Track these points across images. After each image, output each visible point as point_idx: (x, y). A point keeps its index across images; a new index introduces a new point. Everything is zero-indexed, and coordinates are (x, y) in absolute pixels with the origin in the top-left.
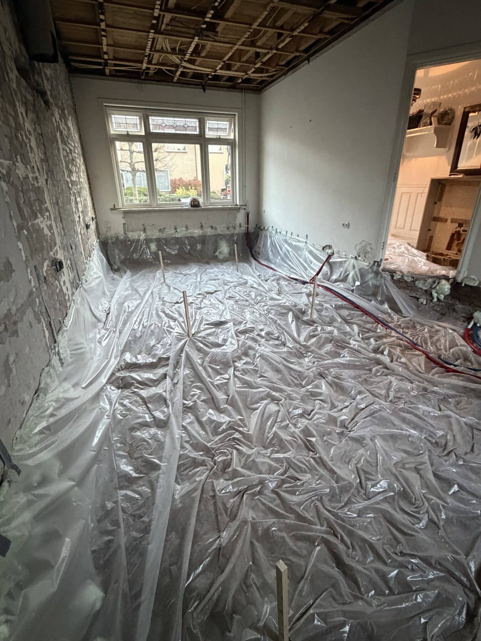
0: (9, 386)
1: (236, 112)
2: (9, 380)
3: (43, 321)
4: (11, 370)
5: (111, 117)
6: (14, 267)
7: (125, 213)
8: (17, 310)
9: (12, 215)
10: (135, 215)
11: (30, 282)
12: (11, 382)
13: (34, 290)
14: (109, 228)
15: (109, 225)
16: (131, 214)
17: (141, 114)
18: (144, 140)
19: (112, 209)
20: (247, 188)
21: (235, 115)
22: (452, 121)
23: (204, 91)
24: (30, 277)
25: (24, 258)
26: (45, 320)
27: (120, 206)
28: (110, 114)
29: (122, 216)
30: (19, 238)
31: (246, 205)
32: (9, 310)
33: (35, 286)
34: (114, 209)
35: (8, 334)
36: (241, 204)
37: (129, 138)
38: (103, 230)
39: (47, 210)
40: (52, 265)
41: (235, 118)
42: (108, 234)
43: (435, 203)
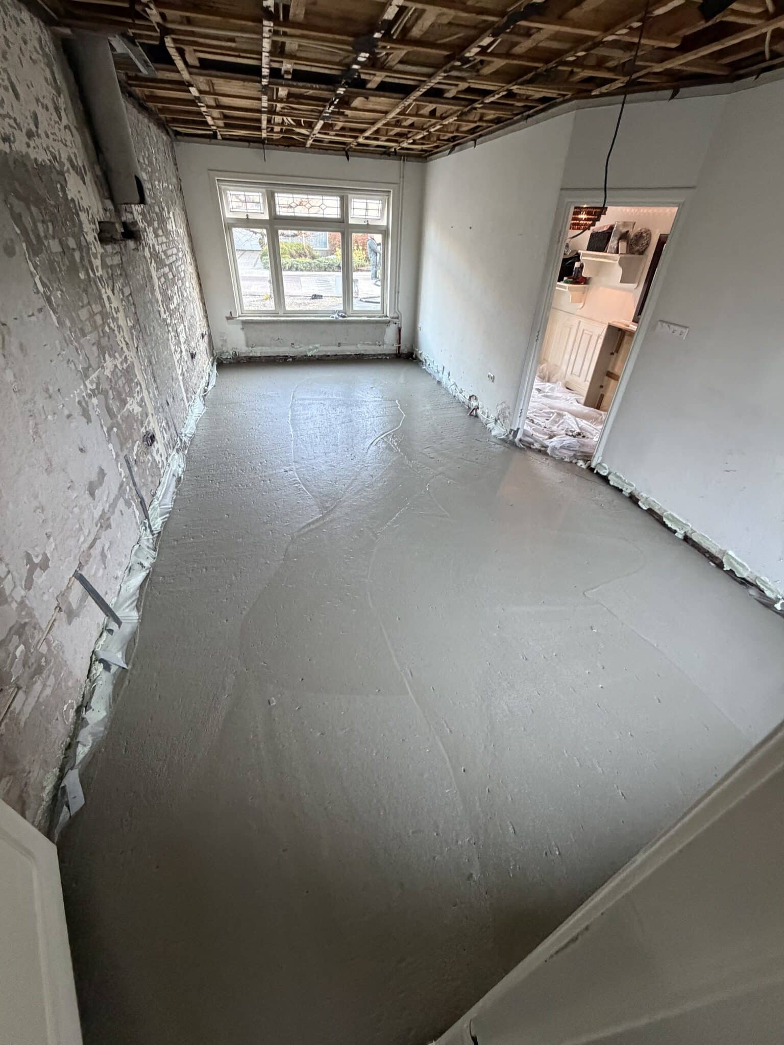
0: (105, 568)
1: (390, 188)
2: (105, 564)
3: (133, 504)
4: (106, 557)
5: (226, 194)
6: (106, 472)
7: (245, 323)
8: (110, 506)
9: (103, 422)
10: (257, 326)
11: (121, 474)
12: (106, 565)
13: (124, 479)
14: (225, 341)
15: (225, 338)
16: (252, 325)
17: (264, 190)
18: (268, 226)
19: (228, 318)
20: (400, 294)
21: (389, 192)
22: (646, 248)
23: (348, 159)
24: (120, 470)
25: (114, 457)
26: (135, 502)
27: (239, 312)
28: (225, 190)
29: (240, 326)
30: (109, 441)
31: (398, 318)
32: (103, 510)
33: (125, 477)
34: (230, 318)
35: (104, 529)
36: (392, 316)
37: (248, 223)
38: (217, 343)
39: (138, 384)
40: (143, 441)
41: (389, 196)
42: (225, 349)
43: (612, 354)
